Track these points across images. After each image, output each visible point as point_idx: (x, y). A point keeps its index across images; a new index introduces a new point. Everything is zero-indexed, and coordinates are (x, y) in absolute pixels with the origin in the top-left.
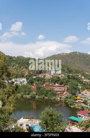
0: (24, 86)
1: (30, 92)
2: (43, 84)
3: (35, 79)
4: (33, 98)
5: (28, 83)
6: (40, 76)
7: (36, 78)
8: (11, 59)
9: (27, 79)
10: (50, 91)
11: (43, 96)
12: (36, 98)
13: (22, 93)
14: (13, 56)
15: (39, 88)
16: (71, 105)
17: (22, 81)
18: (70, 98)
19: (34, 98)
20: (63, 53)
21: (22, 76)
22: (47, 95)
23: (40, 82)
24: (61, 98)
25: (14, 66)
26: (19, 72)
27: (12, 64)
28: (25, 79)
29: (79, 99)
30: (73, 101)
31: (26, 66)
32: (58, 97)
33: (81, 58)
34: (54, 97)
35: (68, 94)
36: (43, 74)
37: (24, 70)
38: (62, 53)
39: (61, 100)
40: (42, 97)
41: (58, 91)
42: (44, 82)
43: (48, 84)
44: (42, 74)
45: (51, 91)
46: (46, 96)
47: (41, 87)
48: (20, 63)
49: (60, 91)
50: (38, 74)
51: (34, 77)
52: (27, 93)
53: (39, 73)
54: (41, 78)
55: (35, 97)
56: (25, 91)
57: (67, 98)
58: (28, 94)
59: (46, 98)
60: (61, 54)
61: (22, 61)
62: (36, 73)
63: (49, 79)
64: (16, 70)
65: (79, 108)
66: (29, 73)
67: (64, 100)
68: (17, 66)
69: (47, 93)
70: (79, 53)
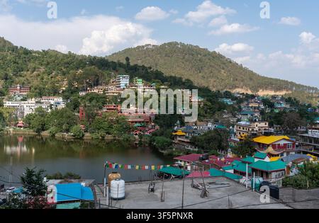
0: (57, 113)
1: (70, 125)
2: (101, 108)
3: (83, 98)
4: (79, 138)
5: (67, 105)
6: (96, 91)
7: (87, 95)
8: (27, 54)
9: (66, 98)
10: (118, 121)
11: (102, 133)
12: (85, 138)
13: (53, 129)
15: (91, 117)
16: (162, 149)
17: (52, 102)
18: (162, 134)
19: (81, 138)
20: (148, 45)
21: (55, 92)
22: (111, 131)
23: (94, 102)
24: (141, 136)
25: (34, 69)
26: (47, 83)
27: (31, 65)
28: (60, 100)
29: (180, 136)
30: (169, 140)
31: (64, 70)
32: (136, 134)
33: (186, 57)
34: (126, 135)
35: (157, 127)
36: (101, 87)
37: (59, 78)
39: (143, 140)
40: (98, 135)
41: (136, 122)
42: (104, 103)
43: (112, 107)
45: (120, 121)
46: (108, 133)
47: (97, 114)
48: (48, 64)
49: (140, 122)
50: (91, 86)
51: (82, 94)
52: (64, 127)
53: (93, 84)
54: (98, 95)
55: (83, 135)
56: (60, 125)
57: (155, 134)
58: (67, 131)
59: (109, 137)
60: (143, 47)
61: (53, 59)
62: (85, 85)
63: (116, 97)
64: (39, 79)
66: (70, 84)
67: (148, 141)
68: (42, 69)
69: (111, 127)
70: (183, 45)
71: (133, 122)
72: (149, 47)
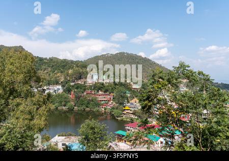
0: (59, 96)
1: (66, 102)
2: (83, 93)
3: (73, 86)
4: (71, 110)
5: (64, 91)
6: (80, 82)
7: (75, 84)
8: (41, 61)
9: (63, 86)
10: (92, 100)
11: (84, 107)
13: (57, 104)
14: (44, 57)
15: (78, 98)
16: (118, 117)
17: (56, 89)
18: (117, 108)
21: (57, 83)
22: (89, 106)
23: (79, 89)
24: (105, 109)
25: (45, 69)
26: (52, 77)
27: (43, 67)
28: (60, 87)
29: (127, 110)
30: (121, 112)
31: (62, 70)
34: (97, 108)
35: (114, 103)
36: (82, 80)
37: (59, 74)
38: (107, 54)
39: (106, 111)
40: (82, 108)
41: (102, 101)
42: (85, 90)
43: (89, 92)
45: (94, 100)
46: (87, 107)
47: (81, 96)
48: (53, 66)
49: (104, 101)
50: (77, 79)
51: (72, 84)
54: (81, 85)
55: (74, 108)
56: (61, 102)
57: (113, 108)
58: (65, 106)
59: (88, 109)
60: (105, 55)
61: (56, 63)
62: (74, 79)
63: (91, 86)
64: (48, 75)
65: (128, 120)
66: (65, 78)
67: (109, 111)
68: (50, 69)
69: (88, 103)
70: (127, 54)
72: (109, 55)
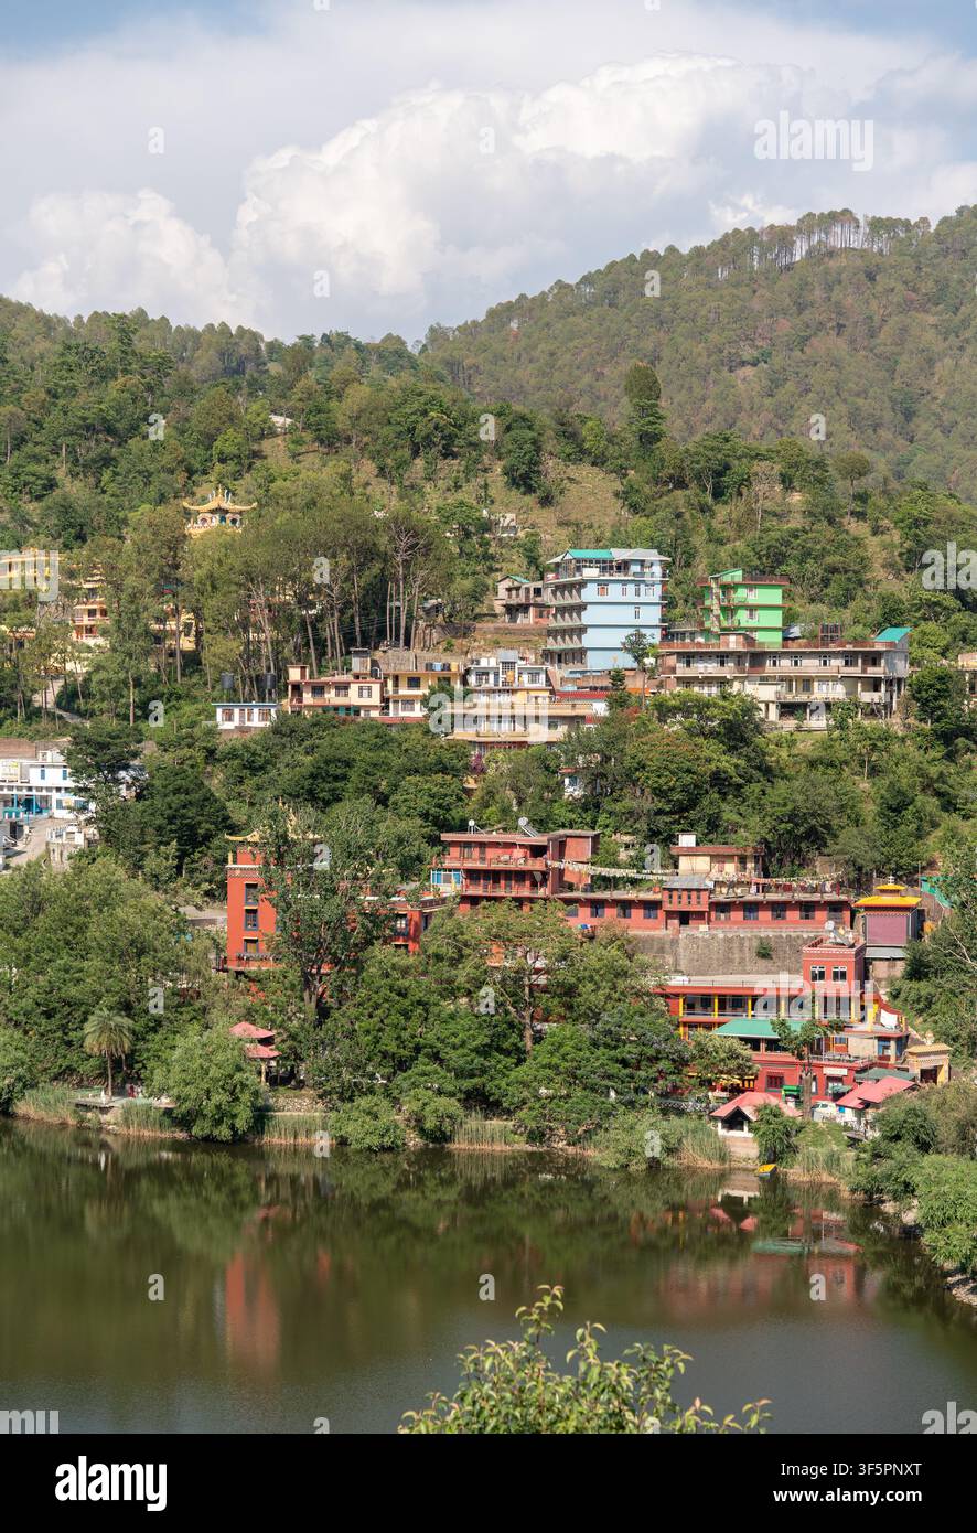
0: (32, 914)
2: (410, 867)
3: (251, 762)
5: (112, 832)
6: (360, 696)
7: (285, 731)
9: (96, 759)
10: (570, 991)
12: (273, 1139)
15: (331, 949)
19: (240, 1144)
20: (833, 218)
22: (507, 1081)
23: (351, 813)
24: (779, 1146)
28: (48, 772)
32: (735, 1120)
34: (647, 1130)
35: (930, 1049)
36: (406, 660)
38: (810, 224)
39: (796, 1173)
40: (394, 1119)
41: (733, 1002)
42: (441, 823)
43: (518, 860)
44: (394, 659)
45: (588, 995)
46: (484, 1102)
47: (378, 925)
50: (315, 646)
51: (241, 722)
52: (93, 1037)
53: (331, 629)
54: (382, 736)
55: (261, 1116)
58: (124, 1071)
59: (490, 1140)
60: (782, 237)
62: (263, 637)
63: (546, 762)
66: (134, 634)
67: (845, 1179)
69: (502, 1042)
71: (704, 1000)
72: (838, 238)
